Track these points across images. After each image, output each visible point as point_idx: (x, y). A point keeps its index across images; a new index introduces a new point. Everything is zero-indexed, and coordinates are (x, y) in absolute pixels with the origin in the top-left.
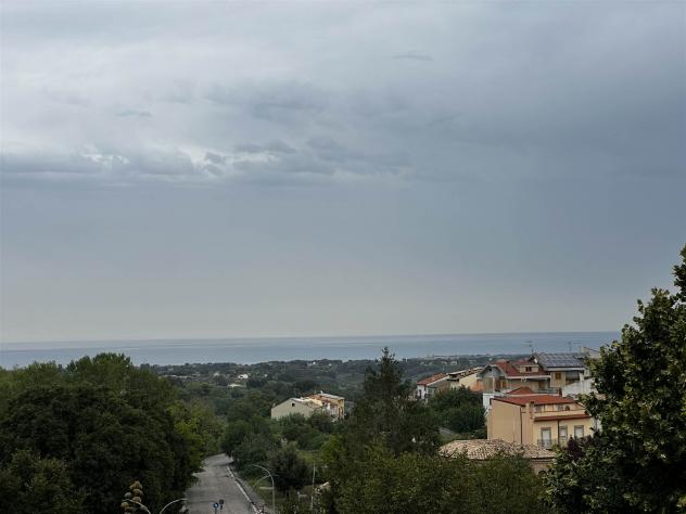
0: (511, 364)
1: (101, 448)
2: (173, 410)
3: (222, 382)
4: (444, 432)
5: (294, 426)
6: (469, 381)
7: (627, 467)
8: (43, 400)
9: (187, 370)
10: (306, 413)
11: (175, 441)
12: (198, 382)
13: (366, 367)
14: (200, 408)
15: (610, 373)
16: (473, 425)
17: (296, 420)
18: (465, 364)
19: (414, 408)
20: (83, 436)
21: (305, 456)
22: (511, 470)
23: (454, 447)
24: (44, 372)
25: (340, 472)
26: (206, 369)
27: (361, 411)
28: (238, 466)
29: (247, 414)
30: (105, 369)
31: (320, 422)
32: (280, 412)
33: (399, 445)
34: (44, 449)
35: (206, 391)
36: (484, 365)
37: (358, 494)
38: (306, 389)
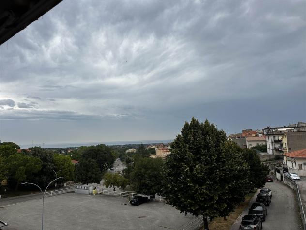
0: (159, 144)
1: (101, 158)
2: (111, 152)
3: (119, 148)
4: (150, 154)
5: (129, 154)
6: (154, 147)
7: (175, 159)
8: (92, 151)
9: (114, 146)
10: (131, 152)
11: (112, 156)
12: (115, 147)
13: (139, 145)
14: (115, 151)
15: (172, 146)
16: (154, 153)
17: (129, 153)
18: (153, 144)
19: (146, 151)
20: (98, 156)
21: (131, 158)
22: (159, 159)
23: (152, 156)
24: (92, 147)
25: (135, 160)
26: (116, 146)
27: (138, 151)
28: (121, 160)
29: (122, 152)
30: (102, 146)
31: (133, 153)
32: (127, 152)
33: (144, 156)
34: (93, 158)
35: (116, 149)
36: (156, 144)
37: (138, 163)
38: (131, 148)
